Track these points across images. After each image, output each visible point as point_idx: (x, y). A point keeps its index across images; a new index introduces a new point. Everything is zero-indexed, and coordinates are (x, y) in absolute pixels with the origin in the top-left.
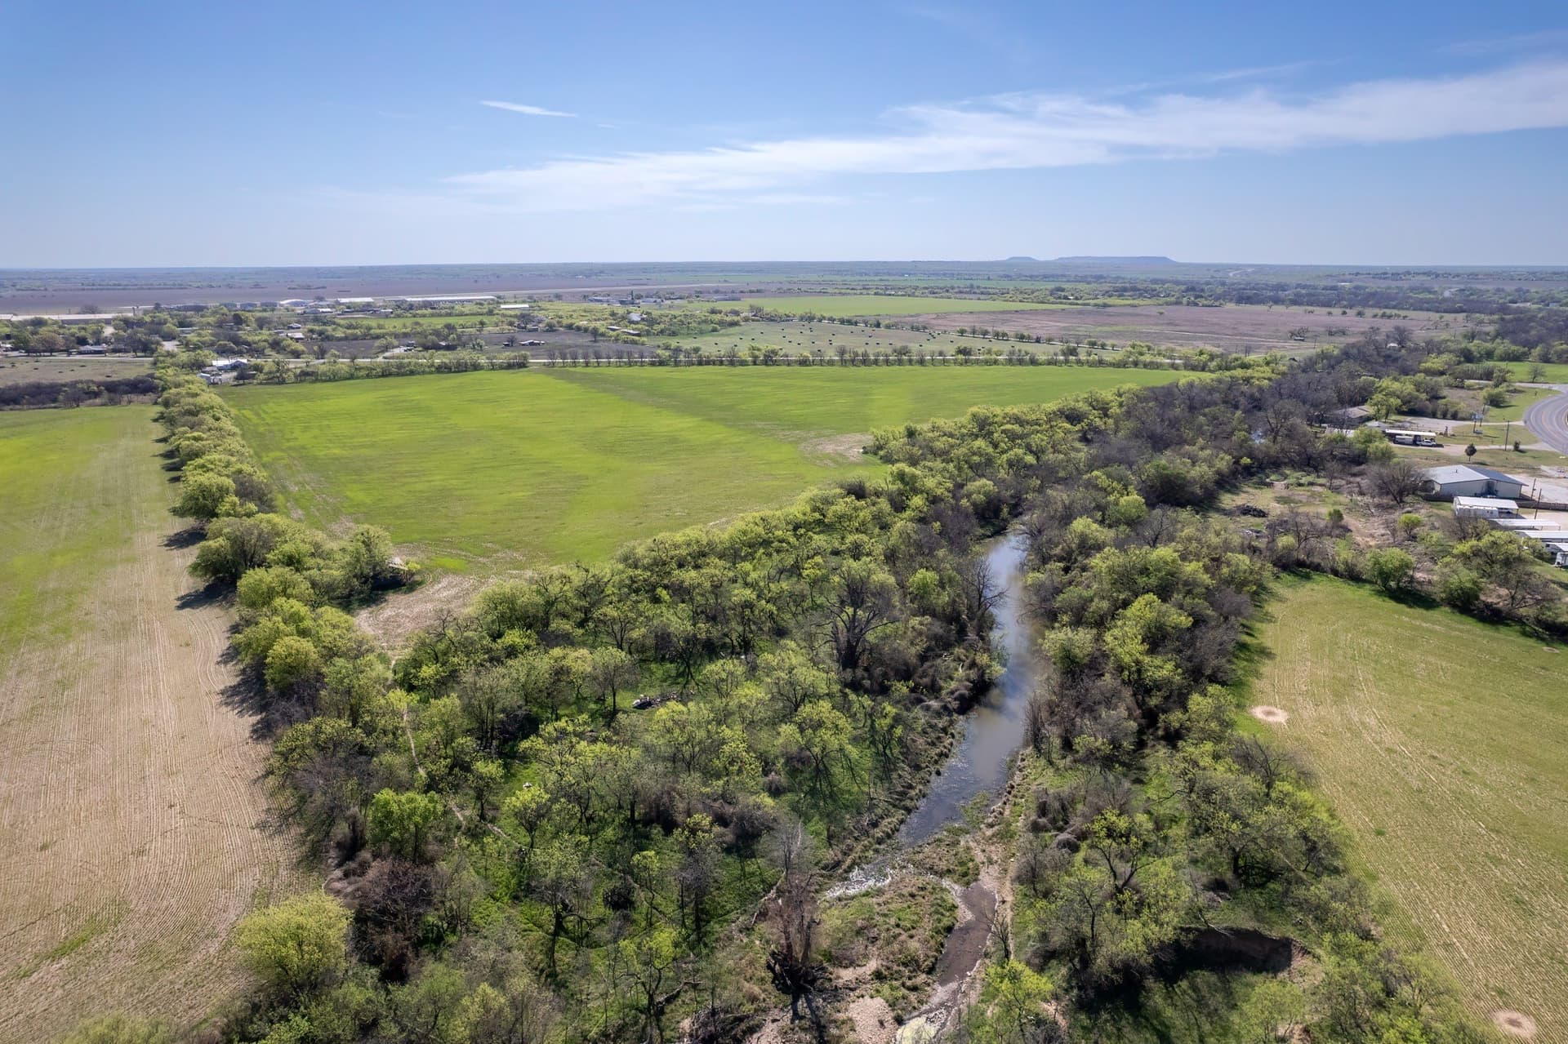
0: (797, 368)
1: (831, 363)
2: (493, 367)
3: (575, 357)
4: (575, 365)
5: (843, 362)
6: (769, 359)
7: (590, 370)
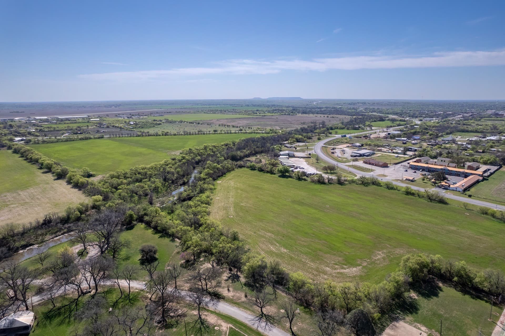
0: (173, 136)
1: (182, 135)
2: (95, 138)
3: (116, 135)
4: (116, 137)
5: (185, 135)
6: (166, 134)
7: (119, 138)
